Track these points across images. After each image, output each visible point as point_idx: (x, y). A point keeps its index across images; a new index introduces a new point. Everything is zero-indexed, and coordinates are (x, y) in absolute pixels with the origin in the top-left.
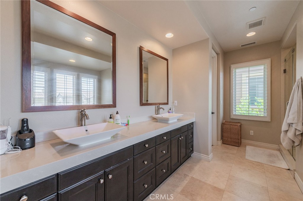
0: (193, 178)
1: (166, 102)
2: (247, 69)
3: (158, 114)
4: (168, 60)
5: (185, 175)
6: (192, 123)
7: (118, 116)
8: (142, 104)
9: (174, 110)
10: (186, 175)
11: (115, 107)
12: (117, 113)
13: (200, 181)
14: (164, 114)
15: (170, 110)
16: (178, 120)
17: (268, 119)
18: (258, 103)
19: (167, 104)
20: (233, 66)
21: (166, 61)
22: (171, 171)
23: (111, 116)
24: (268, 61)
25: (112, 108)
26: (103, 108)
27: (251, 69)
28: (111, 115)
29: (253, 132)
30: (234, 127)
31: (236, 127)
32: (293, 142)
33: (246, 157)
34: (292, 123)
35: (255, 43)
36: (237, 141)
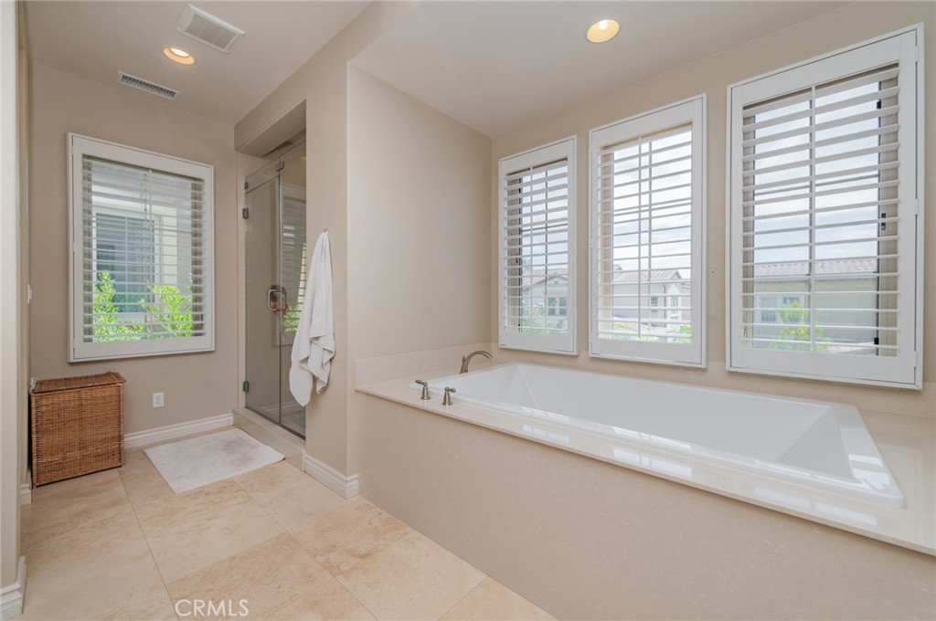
29: (162, 394)
30: (98, 393)
31: (110, 391)
32: (315, 379)
33: (173, 486)
34: (317, 338)
35: (172, 94)
36: (114, 446)
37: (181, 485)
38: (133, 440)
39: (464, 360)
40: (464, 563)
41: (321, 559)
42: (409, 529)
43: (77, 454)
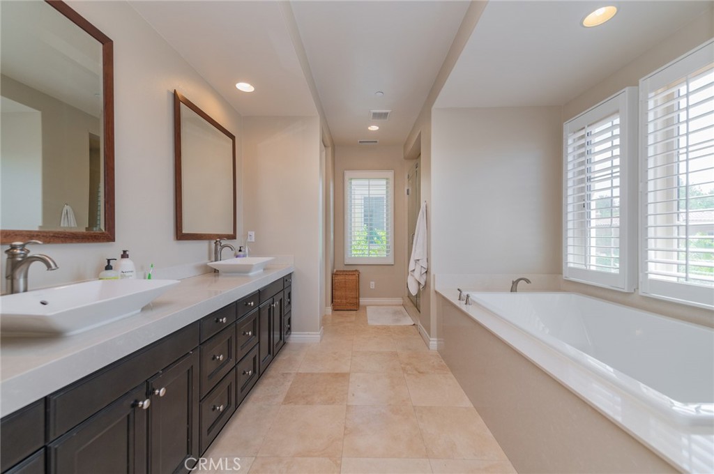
0: (301, 373)
1: (232, 233)
2: (366, 182)
3: (216, 260)
4: (234, 137)
5: (283, 374)
6: (290, 275)
7: (127, 264)
8: (180, 235)
9: (247, 251)
10: (286, 373)
11: (113, 240)
12: (125, 255)
13: (312, 374)
14: (228, 260)
15: (240, 251)
16: (264, 269)
17: (391, 261)
18: (378, 238)
19: (233, 237)
20: (348, 174)
21: (231, 140)
22: (259, 372)
23: (111, 264)
24: (390, 174)
25: (103, 242)
26: (78, 242)
27: (372, 182)
28: (109, 261)
29: (373, 283)
30: (351, 278)
31: (354, 277)
32: (419, 284)
33: (369, 321)
34: (418, 260)
35: (376, 142)
36: (355, 301)
37: (371, 322)
38: (363, 301)
39: (513, 283)
40: (466, 396)
41: (402, 366)
42: (450, 373)
43: (344, 301)
